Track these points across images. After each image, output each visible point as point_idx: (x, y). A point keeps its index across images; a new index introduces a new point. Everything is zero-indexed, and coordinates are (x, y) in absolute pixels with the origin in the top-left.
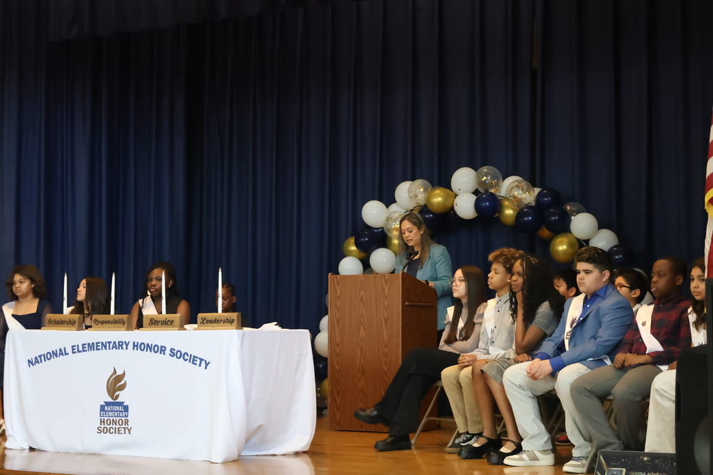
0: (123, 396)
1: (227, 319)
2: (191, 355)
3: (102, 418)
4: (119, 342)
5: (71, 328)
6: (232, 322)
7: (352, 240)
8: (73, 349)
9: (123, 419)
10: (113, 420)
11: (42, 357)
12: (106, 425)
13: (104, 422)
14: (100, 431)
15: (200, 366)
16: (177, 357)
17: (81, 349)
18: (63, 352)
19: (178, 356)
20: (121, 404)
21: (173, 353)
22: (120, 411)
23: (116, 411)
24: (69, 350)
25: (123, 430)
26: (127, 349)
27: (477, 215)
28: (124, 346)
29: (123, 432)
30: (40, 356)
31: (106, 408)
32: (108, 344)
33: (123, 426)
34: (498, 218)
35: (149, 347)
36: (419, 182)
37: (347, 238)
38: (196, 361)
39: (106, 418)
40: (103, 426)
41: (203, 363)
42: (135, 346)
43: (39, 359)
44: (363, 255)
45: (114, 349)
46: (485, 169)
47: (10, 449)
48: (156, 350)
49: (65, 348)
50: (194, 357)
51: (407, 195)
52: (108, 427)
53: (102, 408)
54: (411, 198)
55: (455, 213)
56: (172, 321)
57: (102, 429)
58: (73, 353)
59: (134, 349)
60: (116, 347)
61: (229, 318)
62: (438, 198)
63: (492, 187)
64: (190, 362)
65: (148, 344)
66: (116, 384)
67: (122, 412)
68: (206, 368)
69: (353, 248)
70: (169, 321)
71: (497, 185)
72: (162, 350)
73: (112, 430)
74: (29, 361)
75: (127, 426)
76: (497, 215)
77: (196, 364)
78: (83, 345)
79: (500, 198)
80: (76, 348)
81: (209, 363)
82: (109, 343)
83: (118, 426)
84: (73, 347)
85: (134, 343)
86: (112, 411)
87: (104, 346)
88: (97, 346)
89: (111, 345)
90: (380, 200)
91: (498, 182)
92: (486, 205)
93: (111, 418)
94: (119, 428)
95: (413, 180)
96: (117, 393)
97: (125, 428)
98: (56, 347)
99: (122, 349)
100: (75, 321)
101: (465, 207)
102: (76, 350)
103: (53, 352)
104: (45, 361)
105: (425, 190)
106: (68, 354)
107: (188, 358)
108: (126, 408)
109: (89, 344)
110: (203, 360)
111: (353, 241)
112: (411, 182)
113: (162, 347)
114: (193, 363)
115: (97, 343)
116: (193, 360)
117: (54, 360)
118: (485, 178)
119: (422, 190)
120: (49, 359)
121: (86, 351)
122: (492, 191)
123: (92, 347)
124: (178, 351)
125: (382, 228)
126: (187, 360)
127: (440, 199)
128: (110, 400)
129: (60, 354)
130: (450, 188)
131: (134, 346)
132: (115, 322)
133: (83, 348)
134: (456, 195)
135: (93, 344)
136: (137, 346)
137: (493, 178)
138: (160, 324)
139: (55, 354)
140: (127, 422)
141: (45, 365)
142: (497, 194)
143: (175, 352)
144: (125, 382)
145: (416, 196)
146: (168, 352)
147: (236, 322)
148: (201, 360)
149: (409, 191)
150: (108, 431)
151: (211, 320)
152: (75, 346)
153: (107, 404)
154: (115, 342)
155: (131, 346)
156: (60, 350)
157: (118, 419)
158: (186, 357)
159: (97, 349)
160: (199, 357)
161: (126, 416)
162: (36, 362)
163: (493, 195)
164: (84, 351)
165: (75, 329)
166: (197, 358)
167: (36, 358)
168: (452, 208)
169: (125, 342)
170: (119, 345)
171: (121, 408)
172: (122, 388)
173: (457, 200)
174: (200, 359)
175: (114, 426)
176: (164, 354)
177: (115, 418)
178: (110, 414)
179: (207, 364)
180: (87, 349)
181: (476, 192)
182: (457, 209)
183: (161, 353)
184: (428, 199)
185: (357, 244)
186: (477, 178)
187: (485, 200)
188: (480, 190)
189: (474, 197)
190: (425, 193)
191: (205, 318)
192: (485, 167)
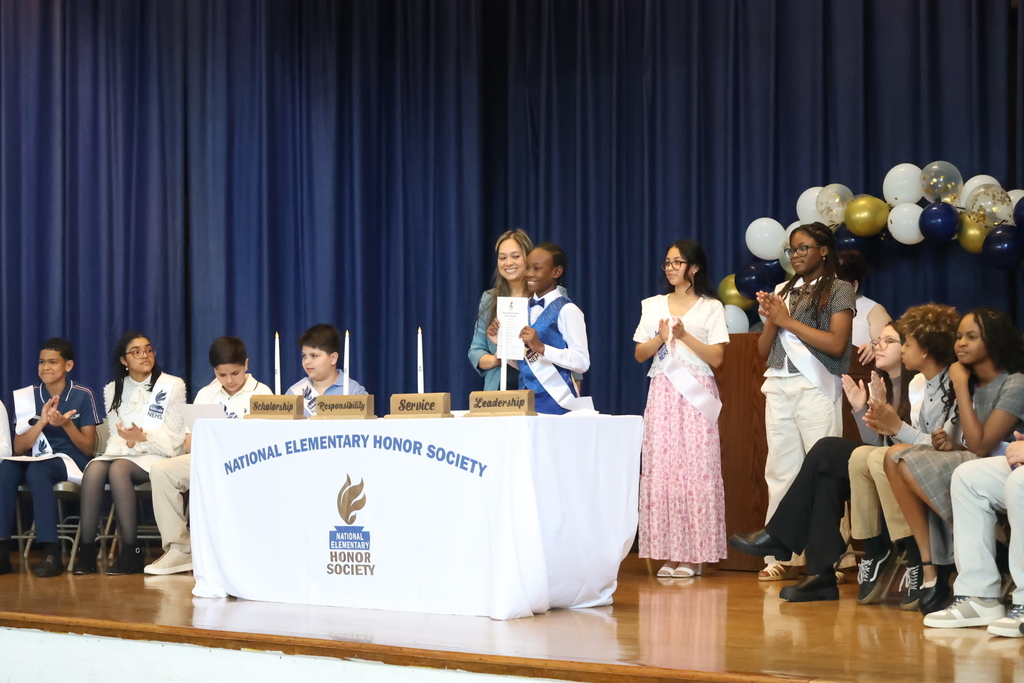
0: (361, 518)
1: (513, 400)
2: (458, 455)
3: (333, 551)
4: (354, 436)
5: (286, 416)
6: (520, 404)
7: (731, 279)
8: (288, 448)
9: (363, 552)
10: (349, 554)
11: (244, 460)
12: (339, 562)
13: (336, 556)
14: (331, 570)
15: (472, 471)
16: (439, 459)
17: (299, 447)
18: (273, 452)
19: (440, 456)
20: (358, 530)
21: (433, 452)
22: (358, 541)
23: (353, 541)
24: (282, 449)
25: (363, 568)
26: (365, 446)
27: (922, 238)
28: (361, 442)
29: (363, 571)
30: (241, 458)
31: (338, 535)
32: (337, 440)
33: (363, 563)
34: (957, 241)
35: (397, 444)
36: (833, 188)
37: (725, 275)
38: (466, 464)
39: (338, 551)
40: (334, 563)
41: (477, 466)
42: (377, 442)
43: (239, 461)
44: (747, 301)
45: (347, 446)
46: (935, 166)
47: (199, 597)
48: (407, 448)
49: (276, 446)
50: (464, 458)
51: (815, 208)
52: (342, 564)
53: (332, 536)
54: (821, 210)
55: (889, 235)
56: (433, 404)
57: (333, 568)
58: (288, 453)
59: (375, 447)
60: (349, 444)
61: (516, 399)
62: (863, 210)
63: (946, 191)
64: (457, 465)
65: (395, 439)
66: (350, 499)
67: (361, 541)
68: (481, 475)
69: (734, 292)
70: (427, 403)
71: (955, 192)
72: (416, 447)
73: (347, 570)
74: (226, 464)
75: (368, 563)
76: (956, 237)
77: (466, 469)
78: (302, 441)
79: (959, 211)
80: (292, 445)
81: (485, 466)
82: (340, 437)
83: (355, 563)
84: (287, 444)
85: (375, 437)
86: (347, 541)
87: (332, 442)
88: (322, 443)
89: (343, 440)
90: (776, 217)
91: (957, 183)
92: (937, 223)
93: (346, 551)
94: (357, 566)
95: (824, 184)
96: (352, 514)
97: (365, 566)
98: (262, 444)
99: (359, 446)
100: (292, 405)
101: (905, 224)
102: (292, 449)
103: (259, 451)
104: (248, 465)
105: (843, 200)
106: (280, 455)
107: (455, 459)
108: (366, 536)
109: (310, 440)
110: (476, 462)
111: (733, 280)
112: (821, 188)
113: (416, 443)
114: (462, 467)
115: (322, 438)
116: (462, 462)
117: (261, 464)
118: (935, 180)
119: (837, 200)
120: (253, 463)
121: (306, 450)
122: (947, 200)
123: (315, 443)
124: (440, 449)
125: (778, 260)
126: (452, 462)
127: (865, 215)
128: (343, 524)
129: (269, 455)
130: (881, 197)
131: (376, 442)
132: (350, 406)
133: (302, 445)
134: (891, 208)
135: (316, 439)
136: (380, 442)
137: (948, 180)
138: (414, 408)
139: (261, 455)
140: (368, 558)
141: (248, 471)
142: (956, 204)
143: (435, 451)
144: (364, 499)
145: (829, 210)
146: (424, 450)
147: (526, 404)
148: (474, 462)
149: (818, 203)
150: (343, 570)
151: (490, 402)
152: (290, 443)
153: (340, 529)
154: (347, 437)
155: (370, 442)
156: (270, 448)
157: (355, 552)
158: (451, 458)
159: (323, 447)
160: (471, 458)
161: (367, 548)
162: (235, 468)
163: (947, 206)
164: (303, 450)
165: (292, 416)
166: (468, 459)
167: (235, 461)
168: (885, 229)
169: (363, 436)
170: (354, 441)
171: (358, 537)
172: (360, 505)
173: (893, 216)
174: (472, 461)
175: (350, 563)
176: (419, 454)
177: (351, 551)
178: (344, 545)
179: (482, 469)
180: (307, 447)
181: (922, 203)
182: (892, 228)
183: (414, 452)
184: (847, 215)
185: (739, 286)
186: (924, 179)
187: (936, 215)
188: (928, 199)
189: (920, 210)
190: (843, 205)
191: (481, 399)
192: (936, 163)
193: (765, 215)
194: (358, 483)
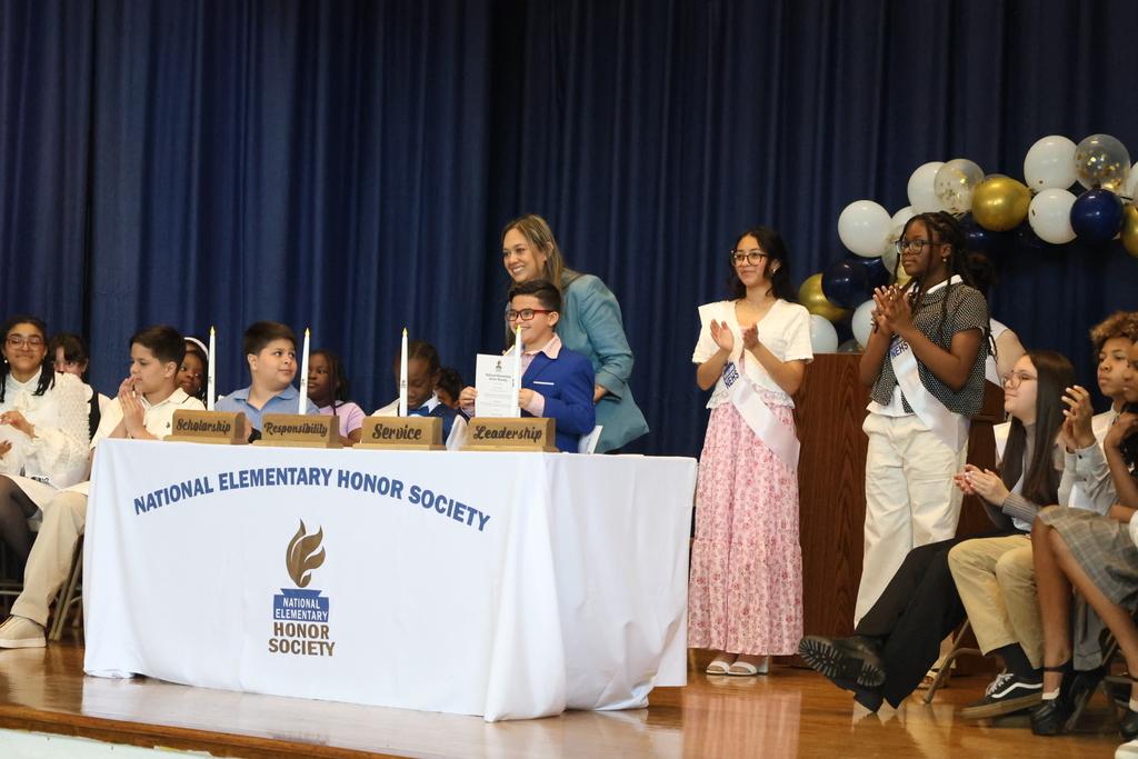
0: (319, 580)
1: (527, 430)
2: (452, 501)
3: (279, 622)
4: (312, 470)
5: (221, 439)
6: (536, 436)
7: (817, 281)
8: (222, 482)
9: (319, 625)
10: (299, 625)
11: (163, 495)
12: (285, 637)
13: (281, 629)
14: (275, 647)
15: (470, 523)
16: (424, 505)
17: (237, 481)
18: (202, 487)
19: (427, 501)
20: (314, 594)
21: (417, 496)
22: (312, 609)
23: (305, 609)
24: (214, 483)
25: (318, 646)
26: (326, 484)
28: (321, 478)
29: (318, 650)
30: (158, 493)
31: (285, 601)
32: (289, 474)
33: (319, 639)
34: (1120, 242)
35: (369, 483)
36: (958, 165)
37: (809, 275)
38: (462, 513)
39: (285, 623)
40: (279, 638)
41: (476, 517)
42: (343, 478)
43: (155, 498)
44: (839, 312)
45: (302, 483)
46: (1094, 141)
48: (383, 489)
49: (206, 479)
50: (458, 505)
51: (932, 190)
52: (290, 640)
53: (278, 601)
54: (941, 196)
55: (1030, 229)
56: (419, 432)
57: (278, 644)
58: (222, 488)
59: (340, 485)
60: (305, 480)
61: (530, 429)
62: (996, 195)
63: (1108, 175)
64: (449, 515)
65: (367, 476)
66: (304, 553)
67: (316, 610)
68: (481, 528)
69: (820, 297)
70: (412, 430)
71: (1120, 176)
72: (396, 488)
73: (297, 647)
74: (137, 501)
75: (325, 640)
76: (1118, 236)
77: (461, 520)
78: (241, 473)
79: (1124, 201)
80: (228, 478)
81: (488, 517)
82: (293, 470)
83: (308, 639)
84: (221, 476)
85: (341, 472)
86: (297, 609)
87: (282, 476)
88: (269, 477)
89: (296, 474)
91: (1122, 166)
92: (1095, 217)
93: (296, 623)
94: (310, 643)
95: (946, 158)
96: (306, 573)
97: (321, 644)
98: (188, 476)
99: (318, 483)
100: (229, 426)
101: (1052, 215)
102: (228, 484)
103: (183, 485)
104: (168, 502)
105: (970, 182)
106: (212, 490)
107: (446, 507)
108: (324, 604)
109: (253, 472)
110: (475, 511)
111: (819, 282)
112: (942, 165)
113: (395, 482)
114: (456, 517)
115: (268, 470)
116: (456, 510)
117: (186, 503)
118: (1093, 160)
119: (963, 181)
120: (175, 500)
121: (247, 485)
122: (1109, 186)
123: (259, 477)
124: (426, 492)
125: (880, 257)
126: (443, 510)
127: (998, 202)
128: (293, 586)
129: (196, 491)
130: (1022, 179)
131: (341, 478)
132: (307, 429)
133: (242, 479)
134: (1033, 194)
135: (261, 471)
136: (346, 479)
137: (1112, 159)
138: (394, 436)
139: (185, 490)
140: (325, 632)
141: (167, 510)
142: (1121, 192)
143: (421, 494)
144: (322, 554)
145: (952, 193)
146: (406, 493)
147: (544, 437)
148: (473, 511)
149: (937, 183)
150: (290, 647)
151: (495, 432)
152: (225, 475)
153: (288, 593)
154: (303, 470)
155: (334, 478)
156: (198, 481)
157: (308, 624)
158: (442, 505)
159: (269, 483)
160: (468, 505)
161: (325, 619)
162: (149, 505)
163: (1109, 195)
164: (243, 485)
165: (229, 440)
166: (464, 507)
167: (150, 496)
168: (1025, 222)
169: (324, 470)
170: (312, 476)
171: (314, 604)
172: (318, 561)
173: (1036, 204)
174: (469, 509)
175: (301, 639)
176: (399, 497)
177: (302, 623)
178: (294, 614)
179: (483, 521)
180: (248, 481)
181: (1075, 189)
182: (1034, 222)
183: (392, 495)
184: (976, 202)
185: (826, 290)
186: (1079, 158)
187: (1093, 206)
188: (1083, 184)
189: (1072, 199)
190: (970, 188)
191: (484, 427)
192: (1096, 137)
193: (865, 197)
194: (315, 532)
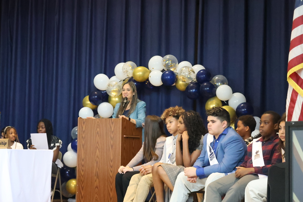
1: (2, 142)
6: (5, 144)
7: (87, 98)
27: (162, 84)
34: (175, 86)
36: (129, 64)
37: (85, 96)
44: (94, 106)
46: (168, 57)
51: (122, 71)
54: (124, 72)
55: (149, 83)
61: (3, 142)
62: (140, 71)
63: (172, 67)
69: (89, 102)
71: (175, 67)
76: (174, 84)
79: (176, 74)
90: (105, 73)
91: (176, 63)
92: (168, 78)
101: (156, 79)
105: (133, 68)
111: (88, 98)
112: (124, 63)
118: (168, 62)
119: (131, 68)
122: (172, 70)
125: (106, 90)
127: (141, 73)
130: (148, 68)
134: (150, 72)
137: (173, 62)
142: (175, 71)
145: (127, 71)
149: (123, 69)
163: (172, 72)
168: (148, 80)
173: (151, 74)
181: (163, 71)
182: (150, 80)
184: (134, 74)
185: (90, 100)
186: (164, 61)
187: (168, 75)
188: (165, 69)
189: (162, 73)
190: (132, 70)
192: (168, 55)
193: (101, 73)
